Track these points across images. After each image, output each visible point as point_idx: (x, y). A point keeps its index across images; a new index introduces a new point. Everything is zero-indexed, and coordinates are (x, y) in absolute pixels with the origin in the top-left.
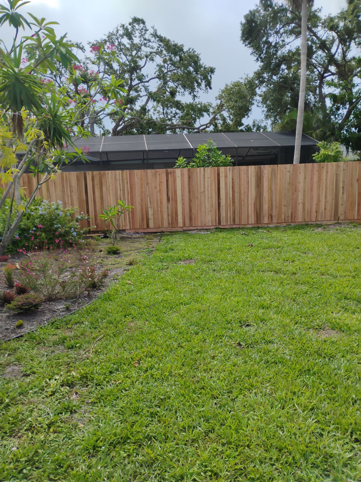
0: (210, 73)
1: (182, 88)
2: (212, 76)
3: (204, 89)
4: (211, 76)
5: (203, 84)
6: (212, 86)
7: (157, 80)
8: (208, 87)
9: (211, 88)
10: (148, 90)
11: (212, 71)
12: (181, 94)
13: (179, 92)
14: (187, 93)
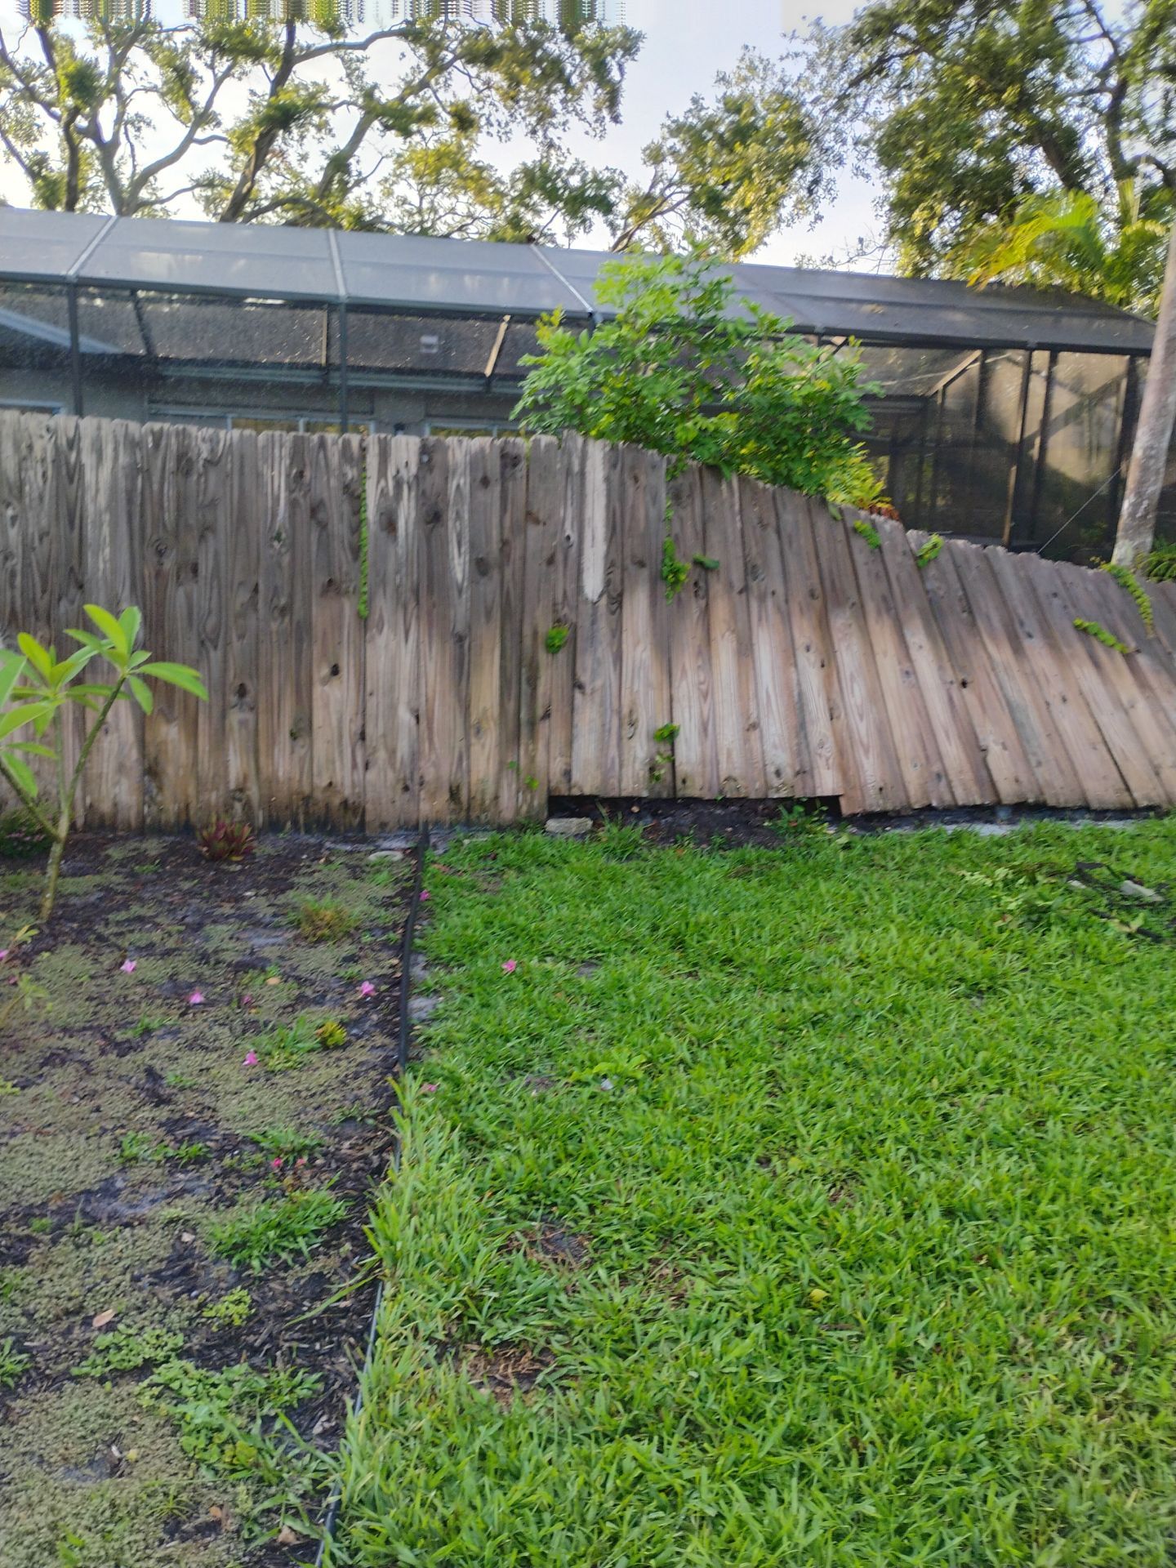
0: (620, 53)
1: (500, 105)
2: (629, 66)
3: (591, 118)
4: (621, 68)
5: (590, 96)
6: (622, 109)
7: (403, 45)
8: (605, 113)
9: (616, 119)
10: (361, 77)
11: (629, 44)
12: (494, 130)
13: (489, 123)
14: (519, 130)
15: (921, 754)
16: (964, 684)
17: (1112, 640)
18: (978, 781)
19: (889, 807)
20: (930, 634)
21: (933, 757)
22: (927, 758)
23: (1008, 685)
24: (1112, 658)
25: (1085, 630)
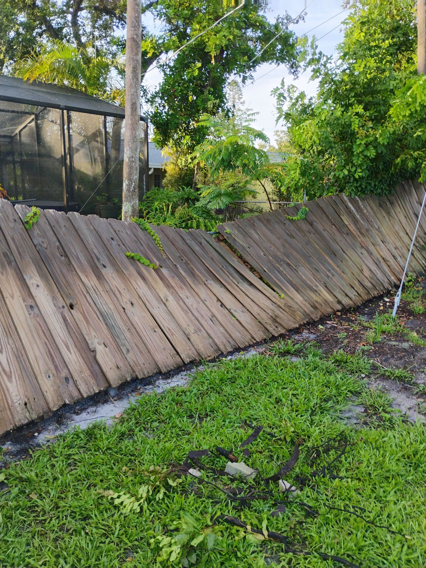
15: (52, 366)
16: (71, 307)
17: (147, 262)
18: (94, 375)
19: (34, 416)
20: (42, 276)
21: (60, 366)
22: (56, 367)
23: (98, 301)
24: (149, 272)
25: (132, 258)
